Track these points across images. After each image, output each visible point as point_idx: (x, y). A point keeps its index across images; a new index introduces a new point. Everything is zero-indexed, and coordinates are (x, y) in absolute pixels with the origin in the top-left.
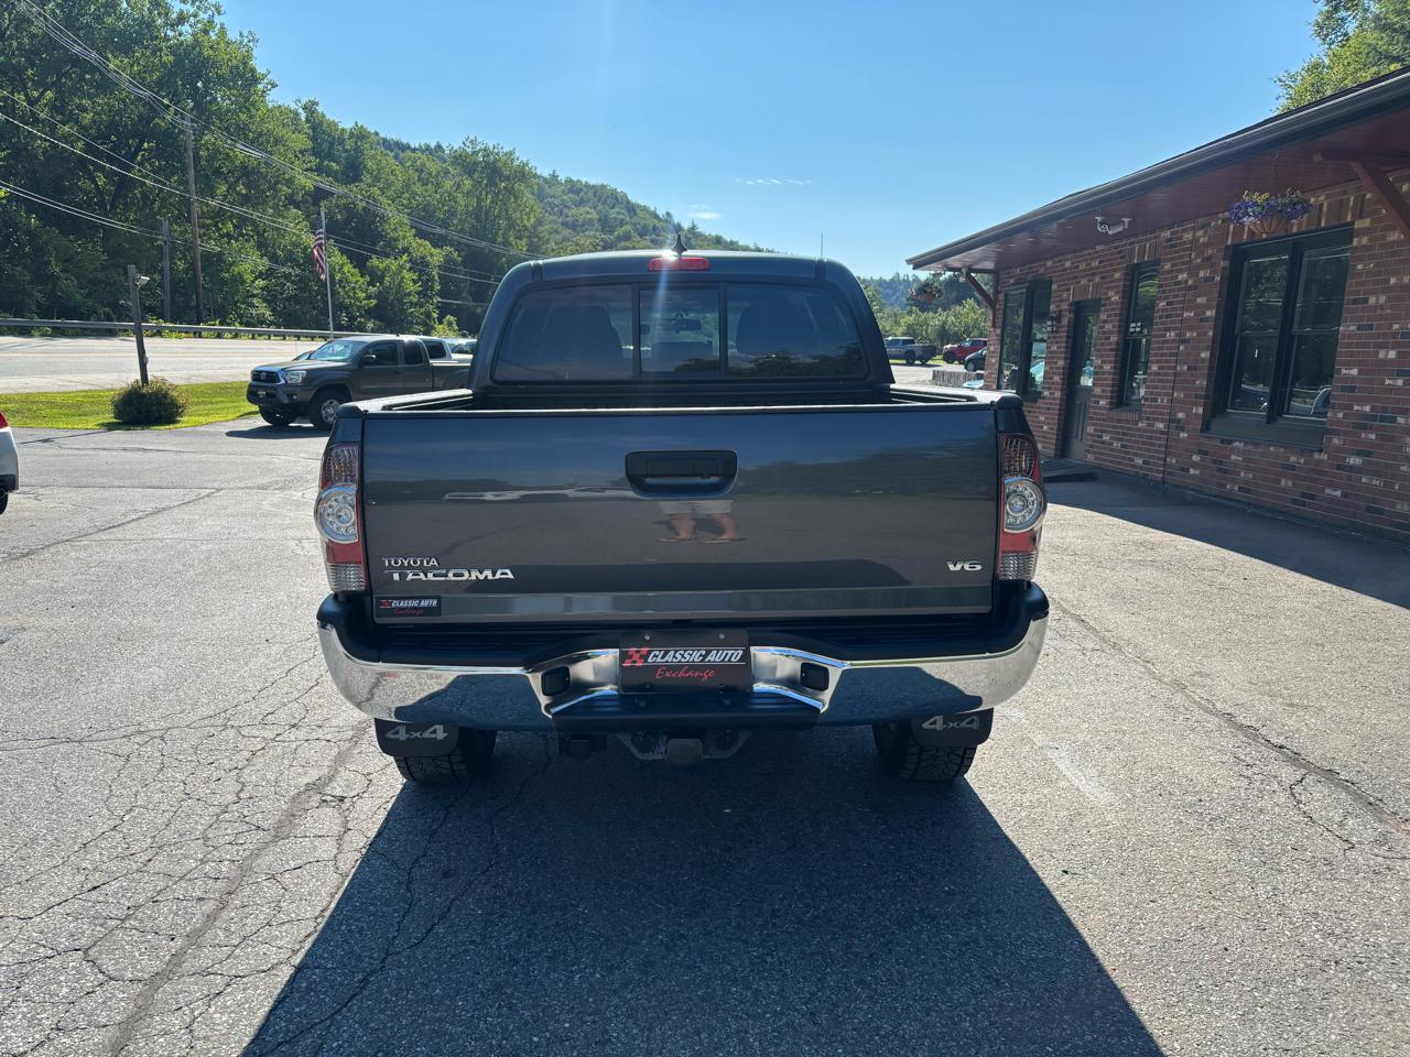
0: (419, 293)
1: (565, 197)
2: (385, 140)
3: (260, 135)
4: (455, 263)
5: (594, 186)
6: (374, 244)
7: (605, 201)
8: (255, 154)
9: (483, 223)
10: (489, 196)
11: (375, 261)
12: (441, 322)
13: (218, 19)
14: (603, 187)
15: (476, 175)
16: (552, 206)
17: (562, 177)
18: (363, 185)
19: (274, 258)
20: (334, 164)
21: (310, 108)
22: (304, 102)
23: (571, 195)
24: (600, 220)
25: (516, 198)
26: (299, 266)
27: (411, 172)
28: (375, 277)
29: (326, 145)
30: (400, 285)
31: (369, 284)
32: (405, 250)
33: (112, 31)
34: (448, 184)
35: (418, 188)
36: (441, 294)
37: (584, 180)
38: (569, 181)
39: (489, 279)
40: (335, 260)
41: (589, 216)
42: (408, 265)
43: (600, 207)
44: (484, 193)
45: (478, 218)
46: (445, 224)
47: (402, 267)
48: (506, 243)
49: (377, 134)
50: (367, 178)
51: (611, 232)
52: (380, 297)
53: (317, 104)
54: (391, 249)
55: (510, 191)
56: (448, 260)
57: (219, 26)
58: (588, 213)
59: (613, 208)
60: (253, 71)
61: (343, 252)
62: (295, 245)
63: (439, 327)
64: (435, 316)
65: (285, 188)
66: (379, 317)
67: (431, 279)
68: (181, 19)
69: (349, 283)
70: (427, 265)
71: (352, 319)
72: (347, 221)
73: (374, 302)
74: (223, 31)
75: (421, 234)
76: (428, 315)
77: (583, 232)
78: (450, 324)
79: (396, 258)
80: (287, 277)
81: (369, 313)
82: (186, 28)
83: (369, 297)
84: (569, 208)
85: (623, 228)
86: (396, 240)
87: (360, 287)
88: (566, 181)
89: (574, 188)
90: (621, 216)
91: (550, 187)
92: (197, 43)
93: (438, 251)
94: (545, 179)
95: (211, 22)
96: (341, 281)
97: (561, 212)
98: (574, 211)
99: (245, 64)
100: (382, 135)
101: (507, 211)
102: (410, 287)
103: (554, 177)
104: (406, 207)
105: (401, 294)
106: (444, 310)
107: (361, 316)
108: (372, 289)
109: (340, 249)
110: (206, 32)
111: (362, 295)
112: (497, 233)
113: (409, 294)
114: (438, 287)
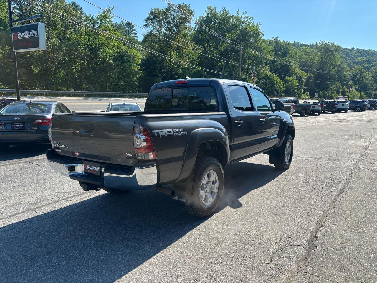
0: (298, 86)
1: (356, 55)
2: (300, 44)
3: (260, 48)
4: (311, 77)
5: (366, 50)
6: (288, 73)
7: (370, 54)
8: (257, 53)
9: (323, 65)
10: (326, 57)
11: (287, 78)
12: (304, 94)
13: (252, 21)
14: (370, 50)
15: (322, 51)
16: (351, 58)
17: (356, 48)
18: (287, 58)
19: (260, 79)
20: (280, 53)
21: (276, 39)
22: (274, 38)
23: (358, 54)
24: (367, 60)
25: (334, 57)
26: (266, 80)
27: (302, 52)
28: (286, 82)
29: (279, 48)
30: (293, 84)
31: (284, 84)
32: (296, 74)
33: (227, 28)
34: (313, 55)
35: (304, 57)
36: (305, 86)
37: (363, 49)
38: (358, 49)
39: (322, 81)
40: (276, 78)
41: (363, 60)
42: (296, 78)
43: (368, 56)
44: (324, 56)
45: (321, 64)
46: (310, 67)
47: (294, 79)
48: (329, 70)
49: (299, 43)
50: (288, 56)
51: (370, 64)
52: (287, 87)
53: (278, 38)
54: (292, 74)
55: (332, 55)
56: (309, 76)
57: (252, 22)
58: (363, 59)
59: (373, 56)
60: (258, 32)
61: (278, 76)
62: (265, 75)
63: (303, 95)
64: (303, 92)
65: (264, 60)
66: (286, 93)
67: (303, 82)
68: (243, 22)
69: (278, 84)
70: (302, 78)
71: (278, 93)
72: (281, 67)
73: (285, 89)
74: (253, 23)
75: (301, 70)
76: (301, 92)
77: (360, 65)
78: (307, 94)
79: (292, 77)
80: (262, 83)
81: (283, 92)
82: (244, 24)
83: (284, 87)
84: (357, 58)
85: (375, 63)
86: (294, 72)
87: (281, 85)
88: (357, 50)
89: (359, 51)
90: (375, 59)
91: (351, 52)
92: (246, 28)
93: (307, 74)
94: (350, 50)
95: (250, 22)
96: (276, 83)
97: (353, 59)
98: (358, 58)
99: (257, 31)
100: (300, 43)
101: (331, 61)
102: (296, 84)
103: (353, 49)
104: (299, 62)
105: (293, 86)
106: (305, 90)
107: (281, 92)
108: (285, 85)
109: (277, 75)
110: (249, 25)
111: (282, 87)
112: (327, 68)
113: (296, 86)
114: (304, 84)
